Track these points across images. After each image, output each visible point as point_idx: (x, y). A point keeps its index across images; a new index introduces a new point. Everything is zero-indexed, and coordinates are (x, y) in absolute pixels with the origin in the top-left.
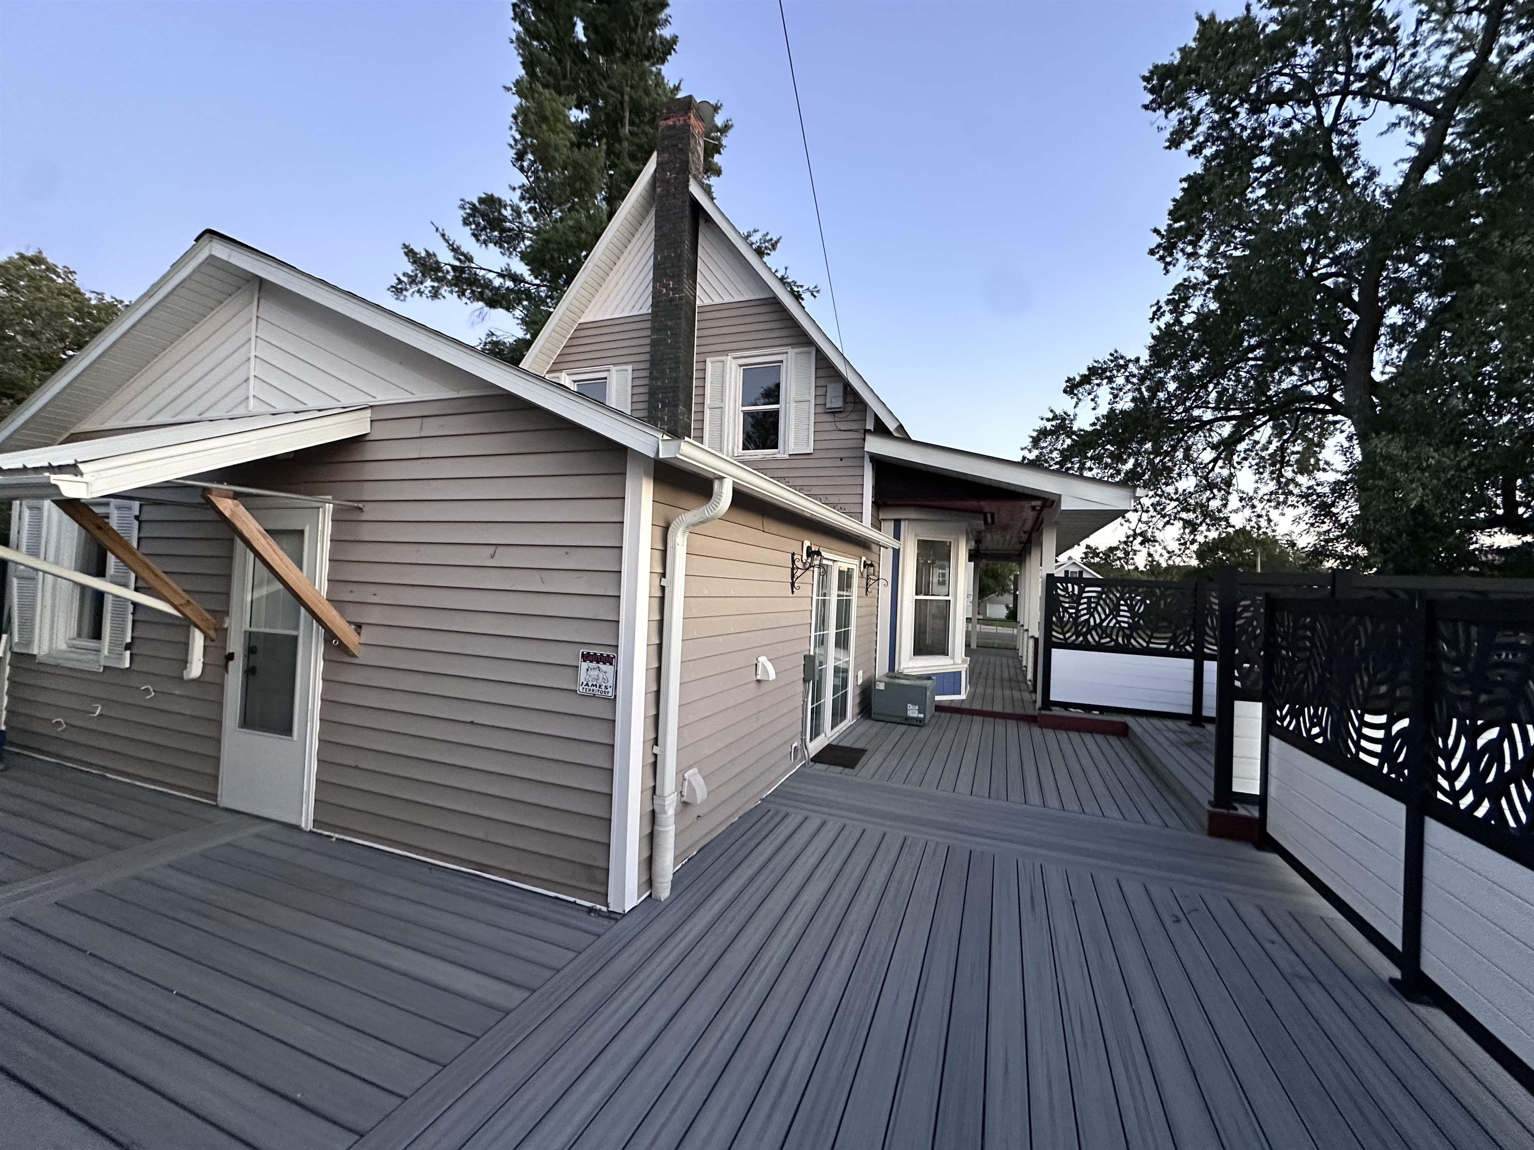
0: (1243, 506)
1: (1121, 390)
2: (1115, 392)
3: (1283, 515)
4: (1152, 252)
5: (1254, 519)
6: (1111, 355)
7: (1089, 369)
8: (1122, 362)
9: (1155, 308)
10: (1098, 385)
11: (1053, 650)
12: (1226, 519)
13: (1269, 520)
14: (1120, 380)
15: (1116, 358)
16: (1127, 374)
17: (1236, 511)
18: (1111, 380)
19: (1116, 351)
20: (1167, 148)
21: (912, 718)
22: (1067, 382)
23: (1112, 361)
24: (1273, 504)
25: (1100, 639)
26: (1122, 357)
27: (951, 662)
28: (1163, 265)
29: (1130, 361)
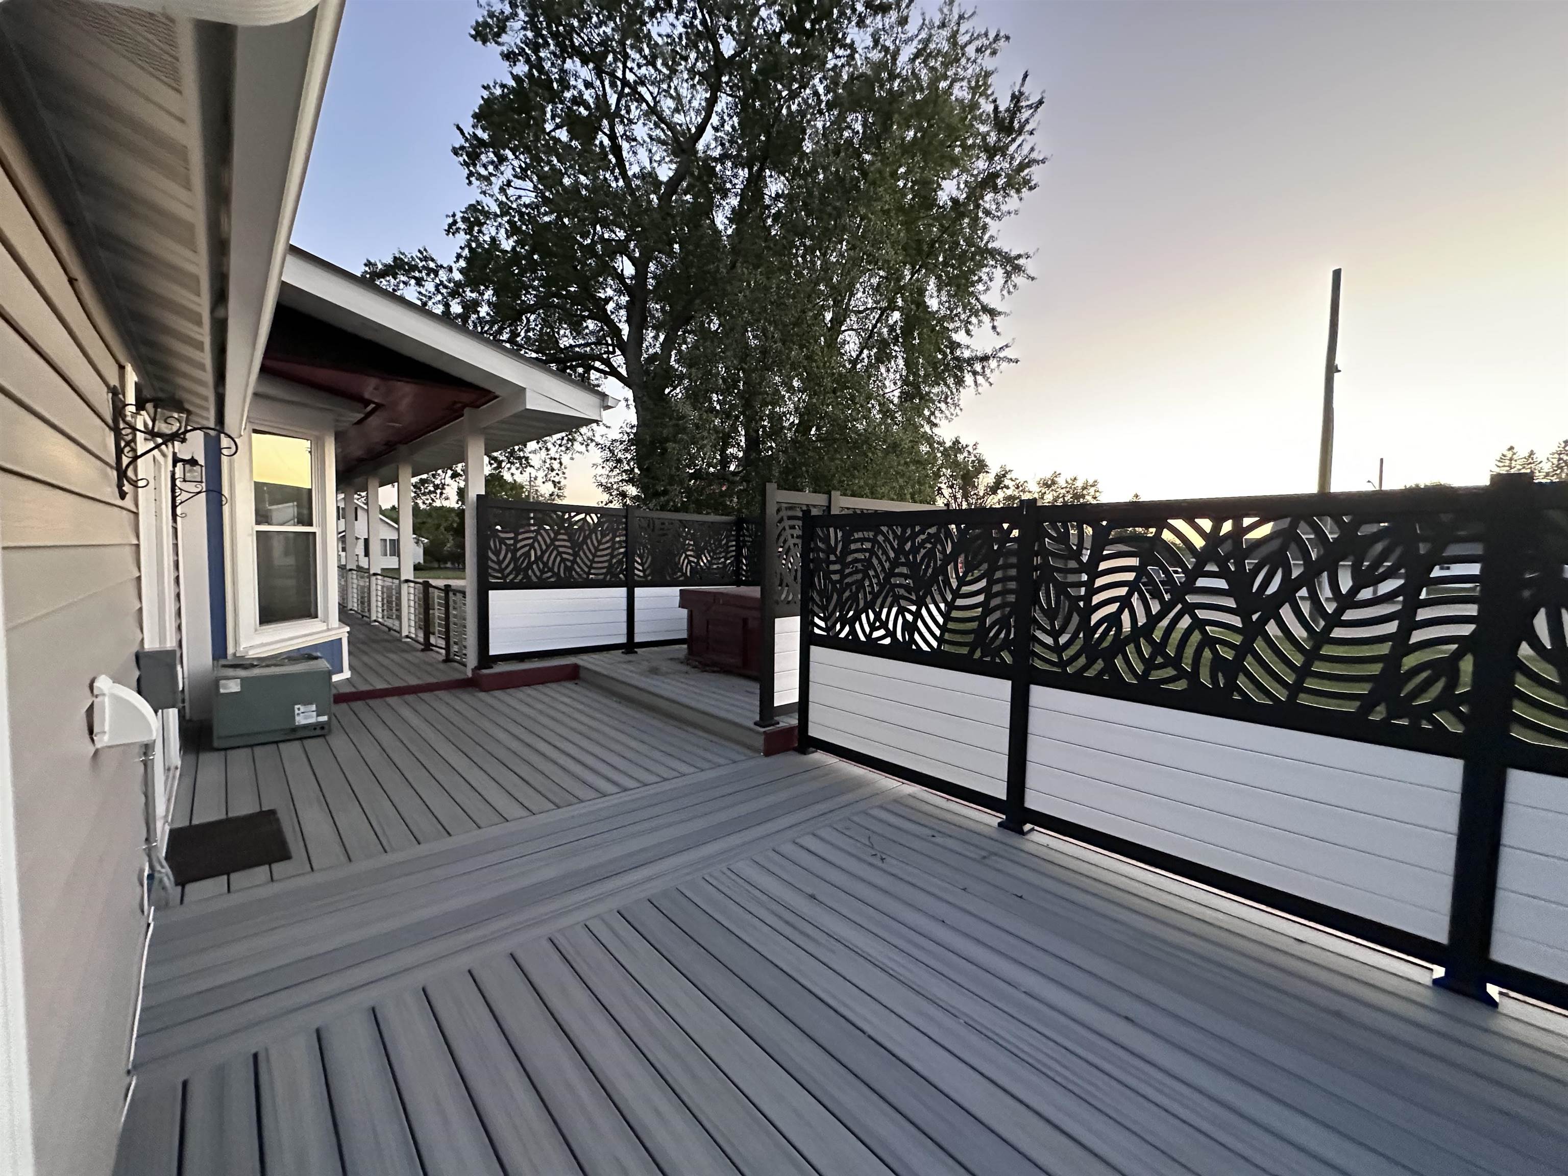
0: (540, 449)
1: (430, 298)
2: (424, 299)
3: (572, 459)
4: (456, 152)
5: (548, 461)
6: (420, 251)
7: (395, 259)
8: (432, 265)
9: (450, 220)
10: (405, 283)
11: (490, 592)
12: (527, 459)
13: (561, 463)
14: (430, 286)
15: (426, 259)
16: (437, 281)
17: (534, 452)
18: (419, 282)
19: (425, 250)
20: (472, 36)
21: (306, 727)
22: (366, 265)
23: (421, 260)
24: (563, 448)
25: (542, 574)
26: (433, 260)
27: (324, 627)
28: (467, 171)
29: (441, 266)
